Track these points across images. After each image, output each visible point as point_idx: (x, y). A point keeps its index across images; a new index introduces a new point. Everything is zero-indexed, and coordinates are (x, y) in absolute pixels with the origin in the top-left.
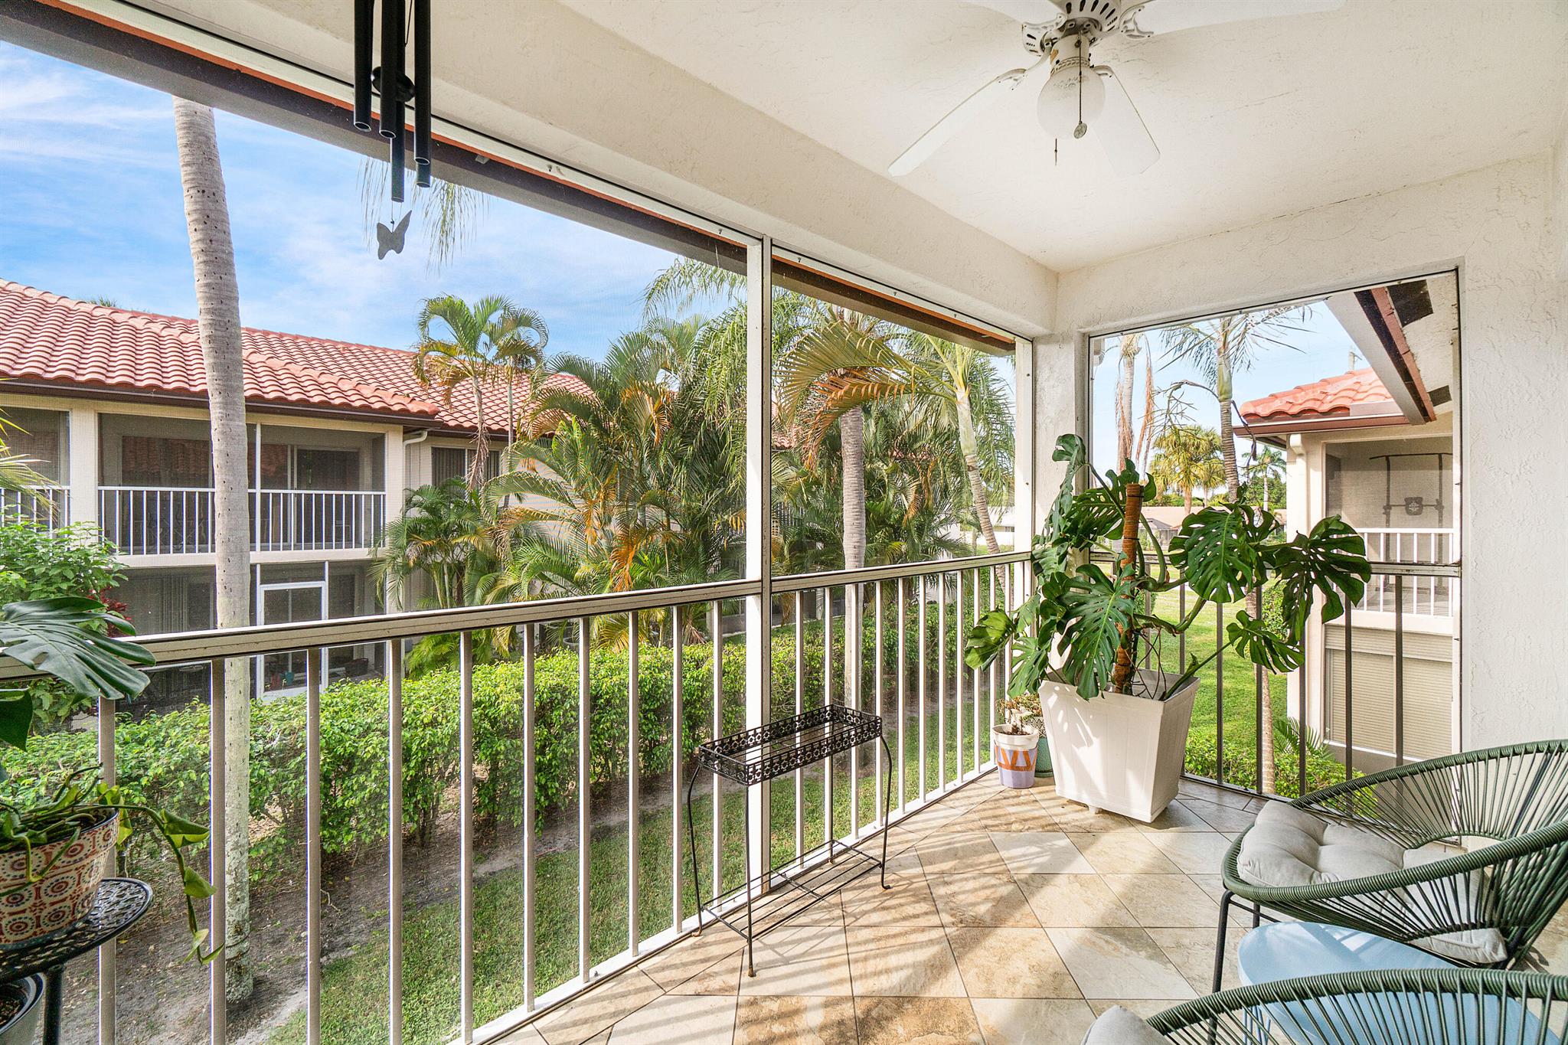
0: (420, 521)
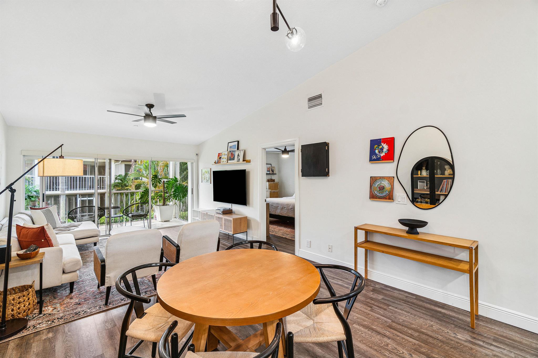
0: (118, 183)
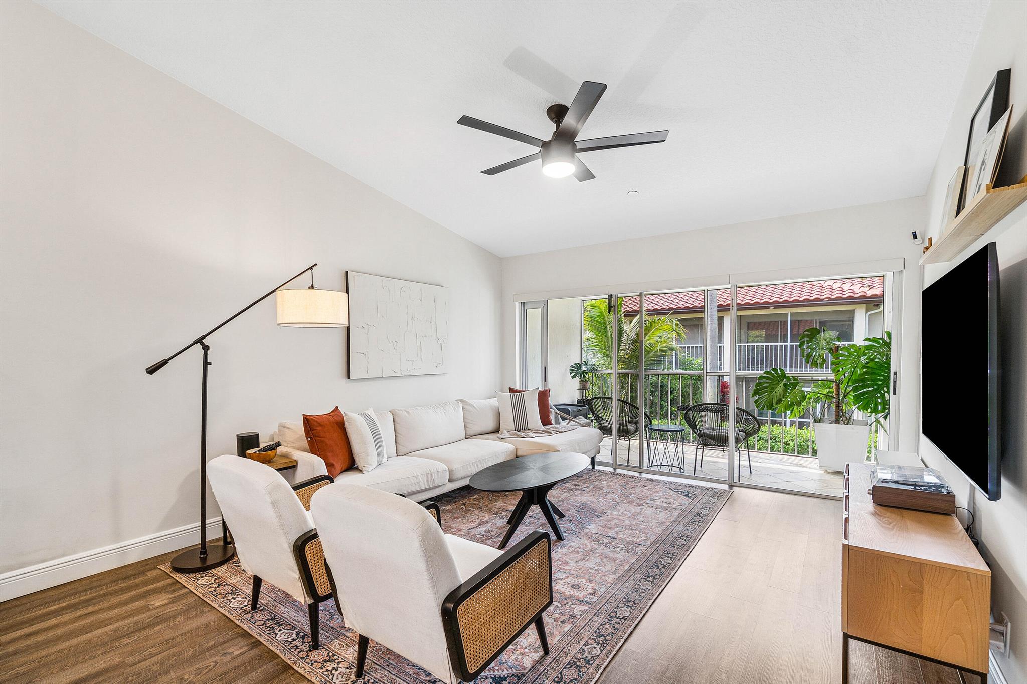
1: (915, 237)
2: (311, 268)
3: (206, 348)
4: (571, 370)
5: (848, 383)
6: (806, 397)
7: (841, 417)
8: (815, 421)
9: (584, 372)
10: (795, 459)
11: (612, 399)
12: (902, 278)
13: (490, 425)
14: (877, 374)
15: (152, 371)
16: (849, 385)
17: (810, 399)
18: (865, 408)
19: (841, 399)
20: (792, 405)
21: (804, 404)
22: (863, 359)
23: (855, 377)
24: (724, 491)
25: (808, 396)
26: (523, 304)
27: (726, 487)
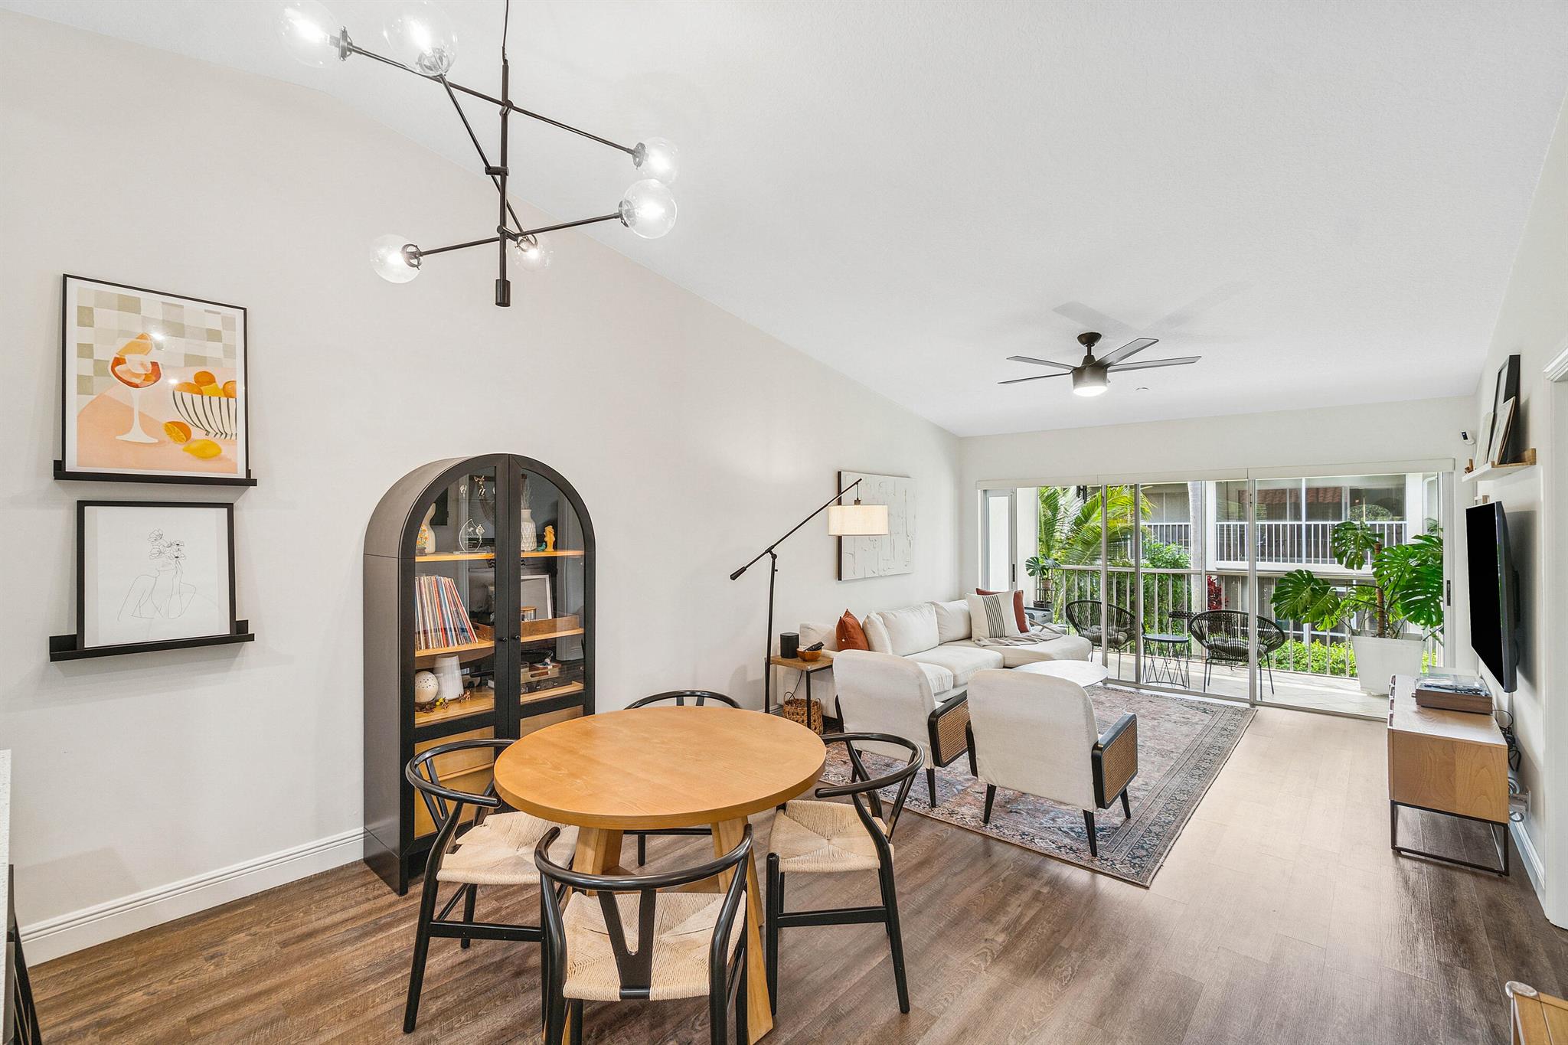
1: (1465, 437)
2: (857, 483)
3: (774, 557)
4: (1028, 565)
5: (1394, 590)
6: (1340, 604)
7: (1384, 629)
8: (1353, 633)
9: (1043, 568)
10: (1328, 679)
11: (1101, 603)
12: (1453, 479)
13: (962, 631)
14: (1430, 580)
15: (734, 577)
16: (1396, 591)
17: (1345, 606)
18: (1415, 619)
19: (1386, 607)
20: (1322, 613)
21: (1338, 612)
22: (1413, 562)
23: (1402, 583)
24: (1247, 709)
25: (1342, 604)
26: (985, 491)
27: (1247, 706)
